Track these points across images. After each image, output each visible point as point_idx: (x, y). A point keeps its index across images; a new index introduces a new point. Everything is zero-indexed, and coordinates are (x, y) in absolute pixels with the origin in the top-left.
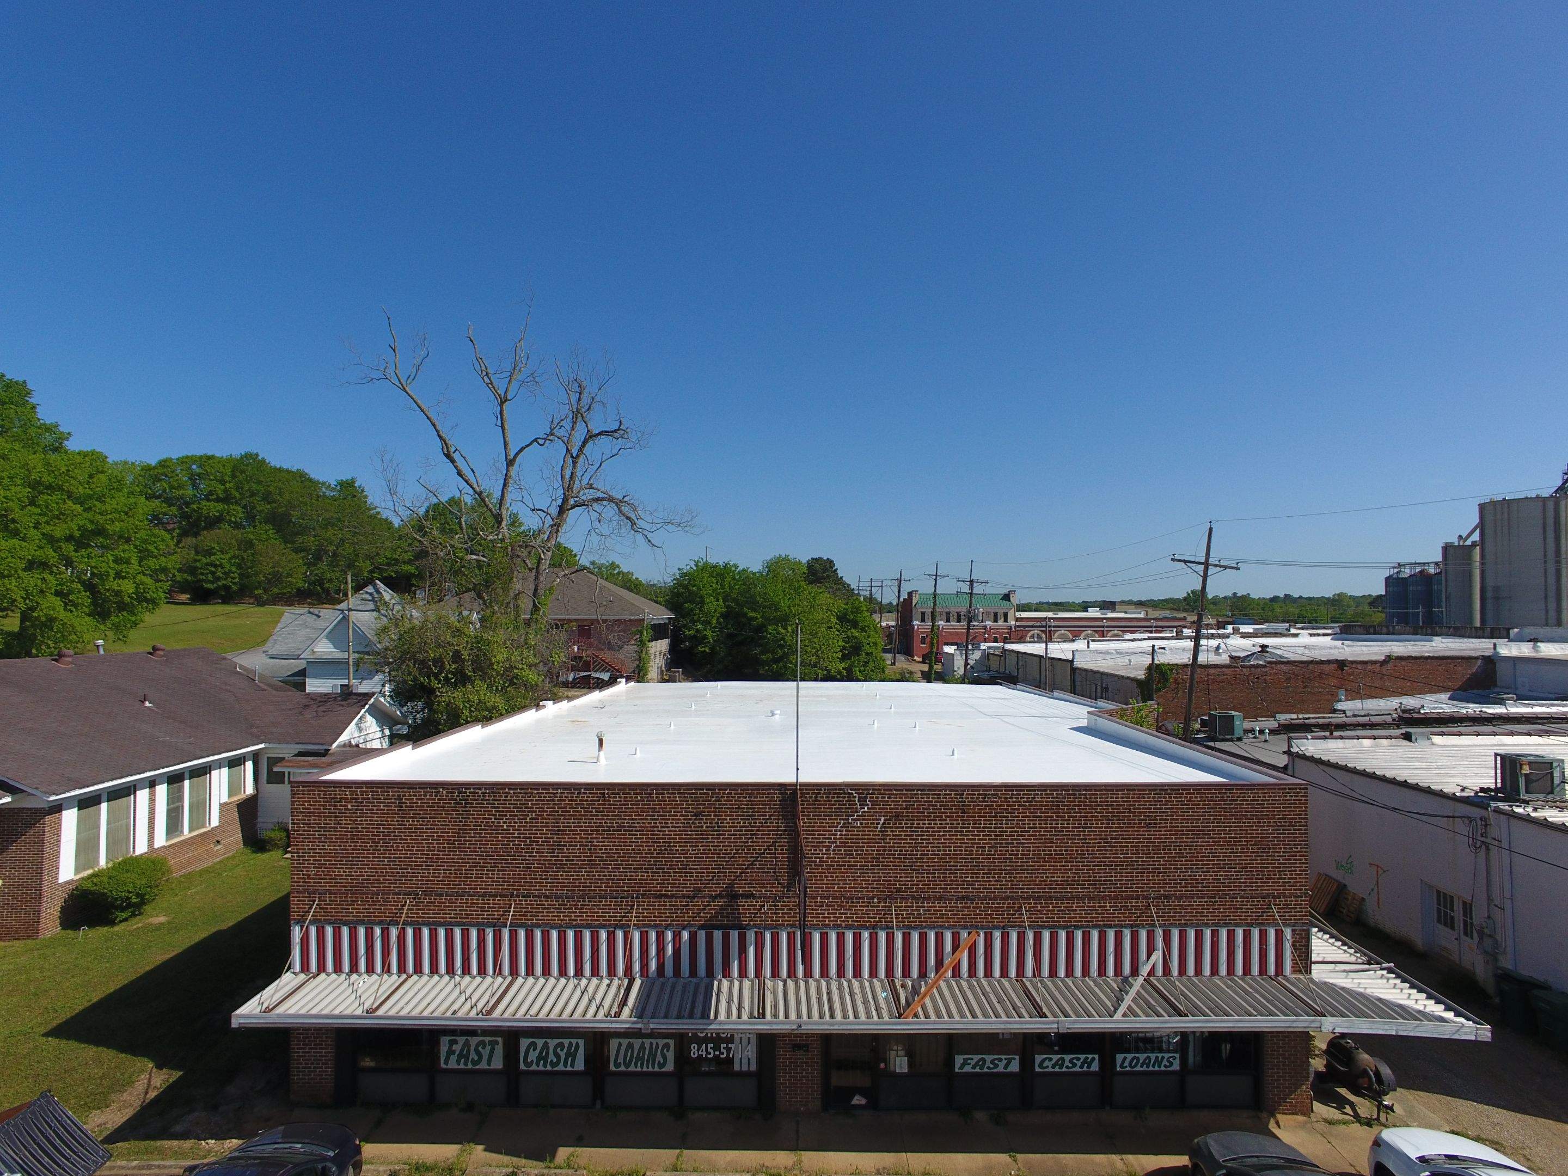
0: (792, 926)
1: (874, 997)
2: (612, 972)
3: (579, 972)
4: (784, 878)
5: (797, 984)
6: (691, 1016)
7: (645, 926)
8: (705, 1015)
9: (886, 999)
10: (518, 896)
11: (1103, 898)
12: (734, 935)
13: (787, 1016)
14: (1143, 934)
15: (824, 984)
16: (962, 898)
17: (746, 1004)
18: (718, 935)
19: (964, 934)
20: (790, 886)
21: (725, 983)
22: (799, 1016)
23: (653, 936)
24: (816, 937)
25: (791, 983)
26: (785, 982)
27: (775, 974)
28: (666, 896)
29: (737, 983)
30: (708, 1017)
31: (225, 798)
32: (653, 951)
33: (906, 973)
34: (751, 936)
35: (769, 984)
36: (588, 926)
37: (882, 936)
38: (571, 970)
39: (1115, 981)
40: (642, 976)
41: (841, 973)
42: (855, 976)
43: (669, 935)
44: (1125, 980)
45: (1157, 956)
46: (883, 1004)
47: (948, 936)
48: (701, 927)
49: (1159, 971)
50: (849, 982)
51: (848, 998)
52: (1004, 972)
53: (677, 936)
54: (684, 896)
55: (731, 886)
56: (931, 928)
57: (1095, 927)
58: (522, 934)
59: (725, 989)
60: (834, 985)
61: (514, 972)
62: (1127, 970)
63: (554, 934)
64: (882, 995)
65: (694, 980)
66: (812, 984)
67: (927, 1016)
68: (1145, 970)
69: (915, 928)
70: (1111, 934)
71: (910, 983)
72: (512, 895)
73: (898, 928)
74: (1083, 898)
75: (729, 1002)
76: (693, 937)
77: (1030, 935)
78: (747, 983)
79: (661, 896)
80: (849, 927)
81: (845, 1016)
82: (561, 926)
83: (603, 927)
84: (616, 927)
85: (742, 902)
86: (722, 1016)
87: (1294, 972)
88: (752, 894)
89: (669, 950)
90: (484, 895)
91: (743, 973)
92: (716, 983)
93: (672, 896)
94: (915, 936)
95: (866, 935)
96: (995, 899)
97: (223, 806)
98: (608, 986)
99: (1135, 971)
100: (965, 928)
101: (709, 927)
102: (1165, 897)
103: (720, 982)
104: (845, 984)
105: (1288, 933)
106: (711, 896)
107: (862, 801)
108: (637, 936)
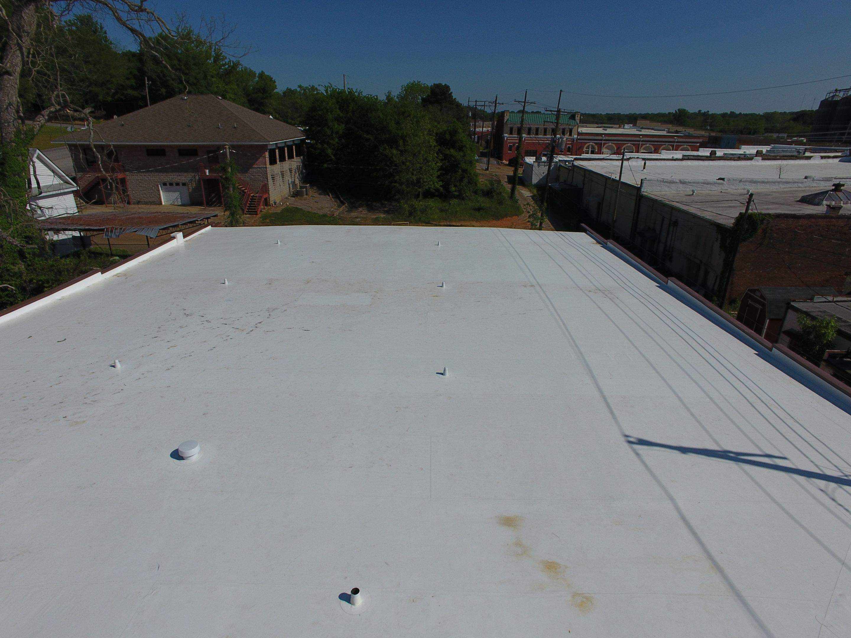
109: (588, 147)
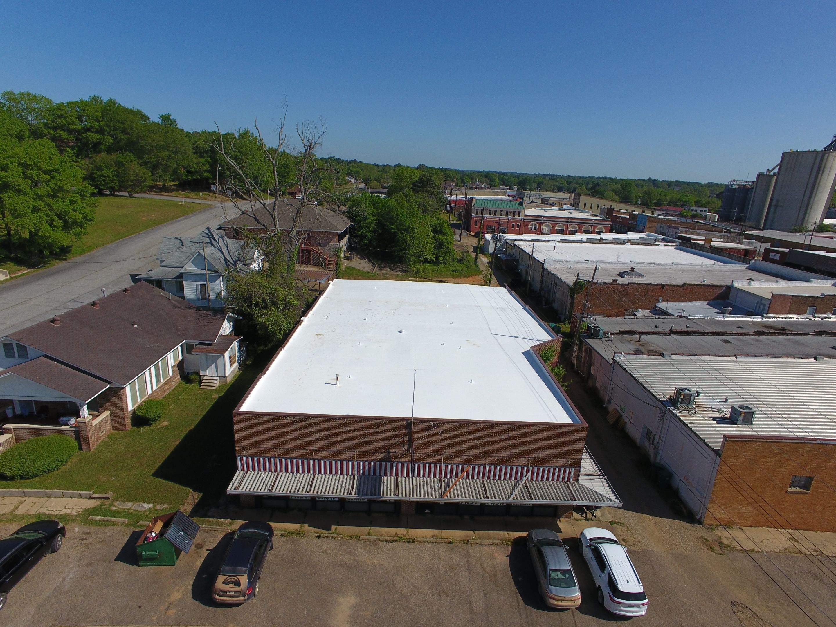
0: (408, 462)
1: (434, 486)
2: (347, 473)
3: (336, 473)
4: (406, 447)
5: (409, 479)
6: (375, 495)
7: (358, 460)
8: (379, 494)
9: (438, 487)
10: (315, 450)
11: (513, 457)
12: (389, 464)
13: (406, 496)
14: (525, 469)
15: (418, 479)
16: (466, 456)
17: (393, 489)
18: (383, 464)
19: (466, 466)
20: (408, 450)
21: (385, 478)
22: (410, 495)
23: (361, 463)
24: (416, 465)
25: (407, 478)
26: (405, 478)
27: (402, 475)
28: (366, 452)
29: (389, 478)
30: (381, 495)
31: (173, 364)
32: (361, 468)
33: (446, 476)
34: (394, 464)
35: (400, 478)
36: (339, 460)
37: (438, 466)
38: (334, 472)
39: (514, 481)
40: (357, 475)
41: (424, 475)
42: (428, 477)
43: (367, 463)
44: (518, 481)
45: (529, 475)
46: (437, 490)
47: (460, 467)
48: (377, 461)
49: (529, 479)
50: (426, 479)
51: (426, 486)
52: (478, 477)
53: (369, 464)
54: (372, 452)
55: (388, 449)
56: (455, 464)
57: (509, 466)
58: (317, 462)
59: (385, 481)
60: (421, 479)
61: (314, 472)
62: (519, 478)
63: (328, 462)
64: (437, 485)
65: (375, 477)
66: (414, 479)
67: (451, 497)
68: (524, 479)
69: (449, 464)
70: (515, 468)
71: (446, 479)
72: (313, 450)
73: (444, 464)
74: (506, 457)
75: (387, 487)
76: (375, 464)
77: (487, 468)
78: (393, 478)
79: (364, 452)
80: (427, 463)
81: (424, 496)
82: (330, 459)
83: (344, 460)
84: (349, 460)
85: (392, 454)
86: (385, 495)
87: (573, 480)
88: (395, 452)
89: (367, 468)
90: (303, 450)
91: (391, 475)
92: (382, 477)
93: (368, 452)
94: (449, 466)
95: (433, 465)
96: (477, 456)
97: (172, 367)
98: (346, 478)
99: (521, 479)
100: (466, 464)
101: (380, 461)
102: (534, 458)
103: (383, 477)
104: (425, 479)
105: (573, 469)
106: (381, 452)
107: (434, 425)
108: (356, 463)
109: (532, 225)
